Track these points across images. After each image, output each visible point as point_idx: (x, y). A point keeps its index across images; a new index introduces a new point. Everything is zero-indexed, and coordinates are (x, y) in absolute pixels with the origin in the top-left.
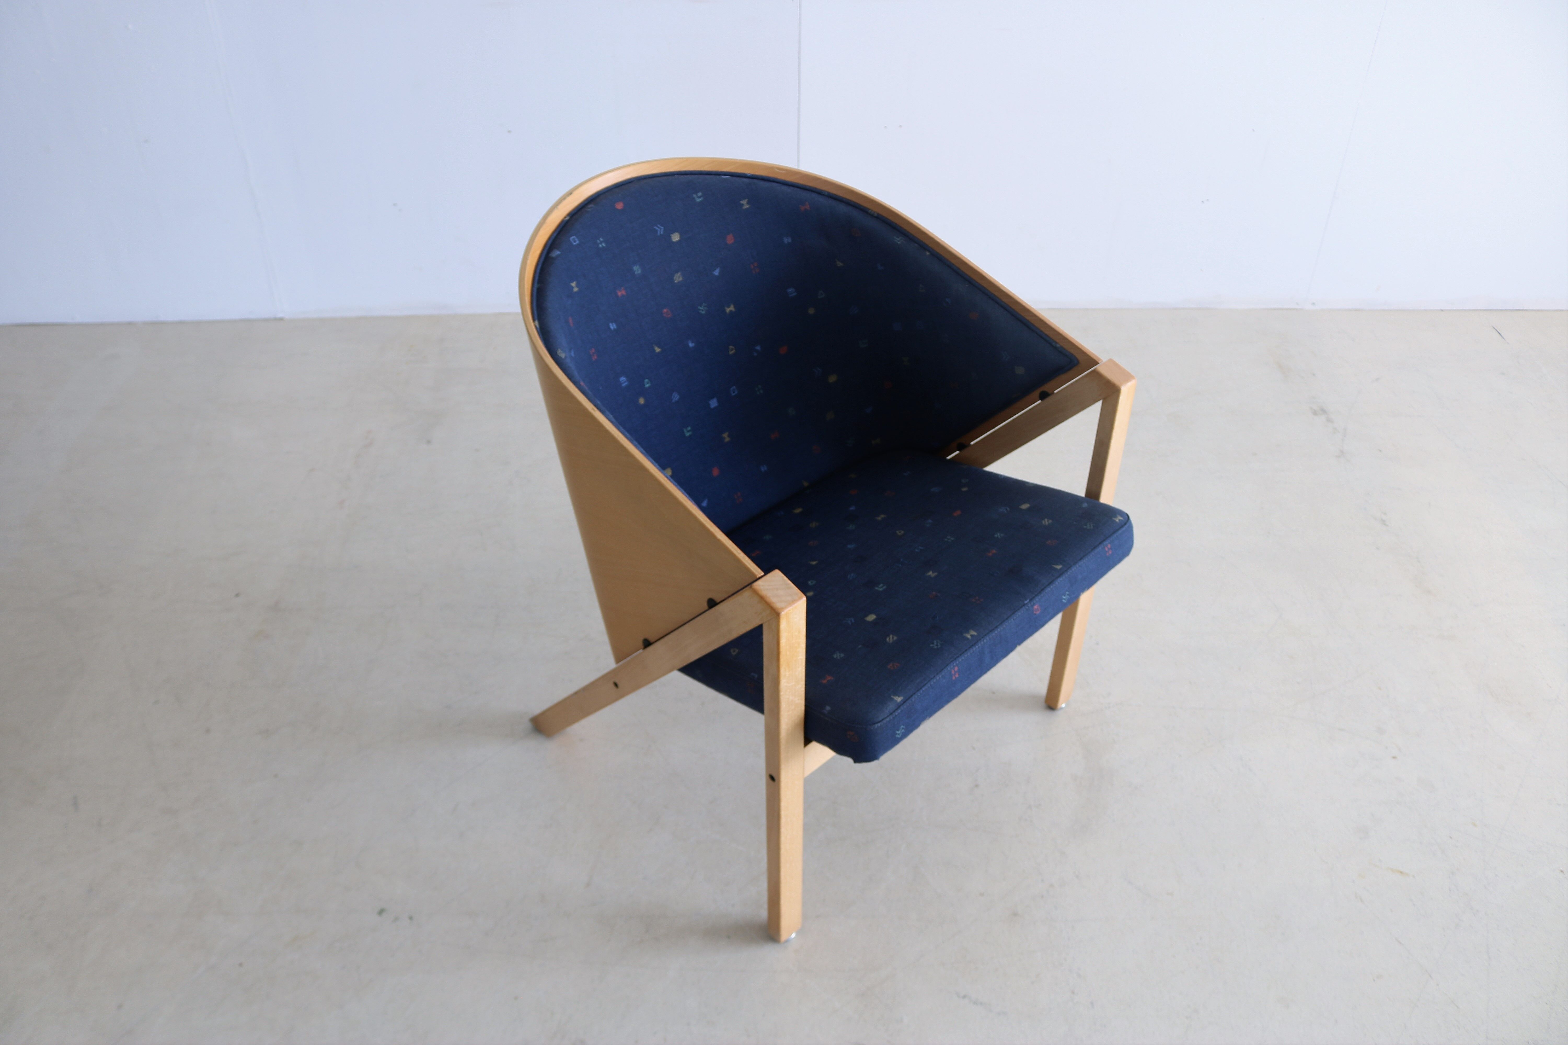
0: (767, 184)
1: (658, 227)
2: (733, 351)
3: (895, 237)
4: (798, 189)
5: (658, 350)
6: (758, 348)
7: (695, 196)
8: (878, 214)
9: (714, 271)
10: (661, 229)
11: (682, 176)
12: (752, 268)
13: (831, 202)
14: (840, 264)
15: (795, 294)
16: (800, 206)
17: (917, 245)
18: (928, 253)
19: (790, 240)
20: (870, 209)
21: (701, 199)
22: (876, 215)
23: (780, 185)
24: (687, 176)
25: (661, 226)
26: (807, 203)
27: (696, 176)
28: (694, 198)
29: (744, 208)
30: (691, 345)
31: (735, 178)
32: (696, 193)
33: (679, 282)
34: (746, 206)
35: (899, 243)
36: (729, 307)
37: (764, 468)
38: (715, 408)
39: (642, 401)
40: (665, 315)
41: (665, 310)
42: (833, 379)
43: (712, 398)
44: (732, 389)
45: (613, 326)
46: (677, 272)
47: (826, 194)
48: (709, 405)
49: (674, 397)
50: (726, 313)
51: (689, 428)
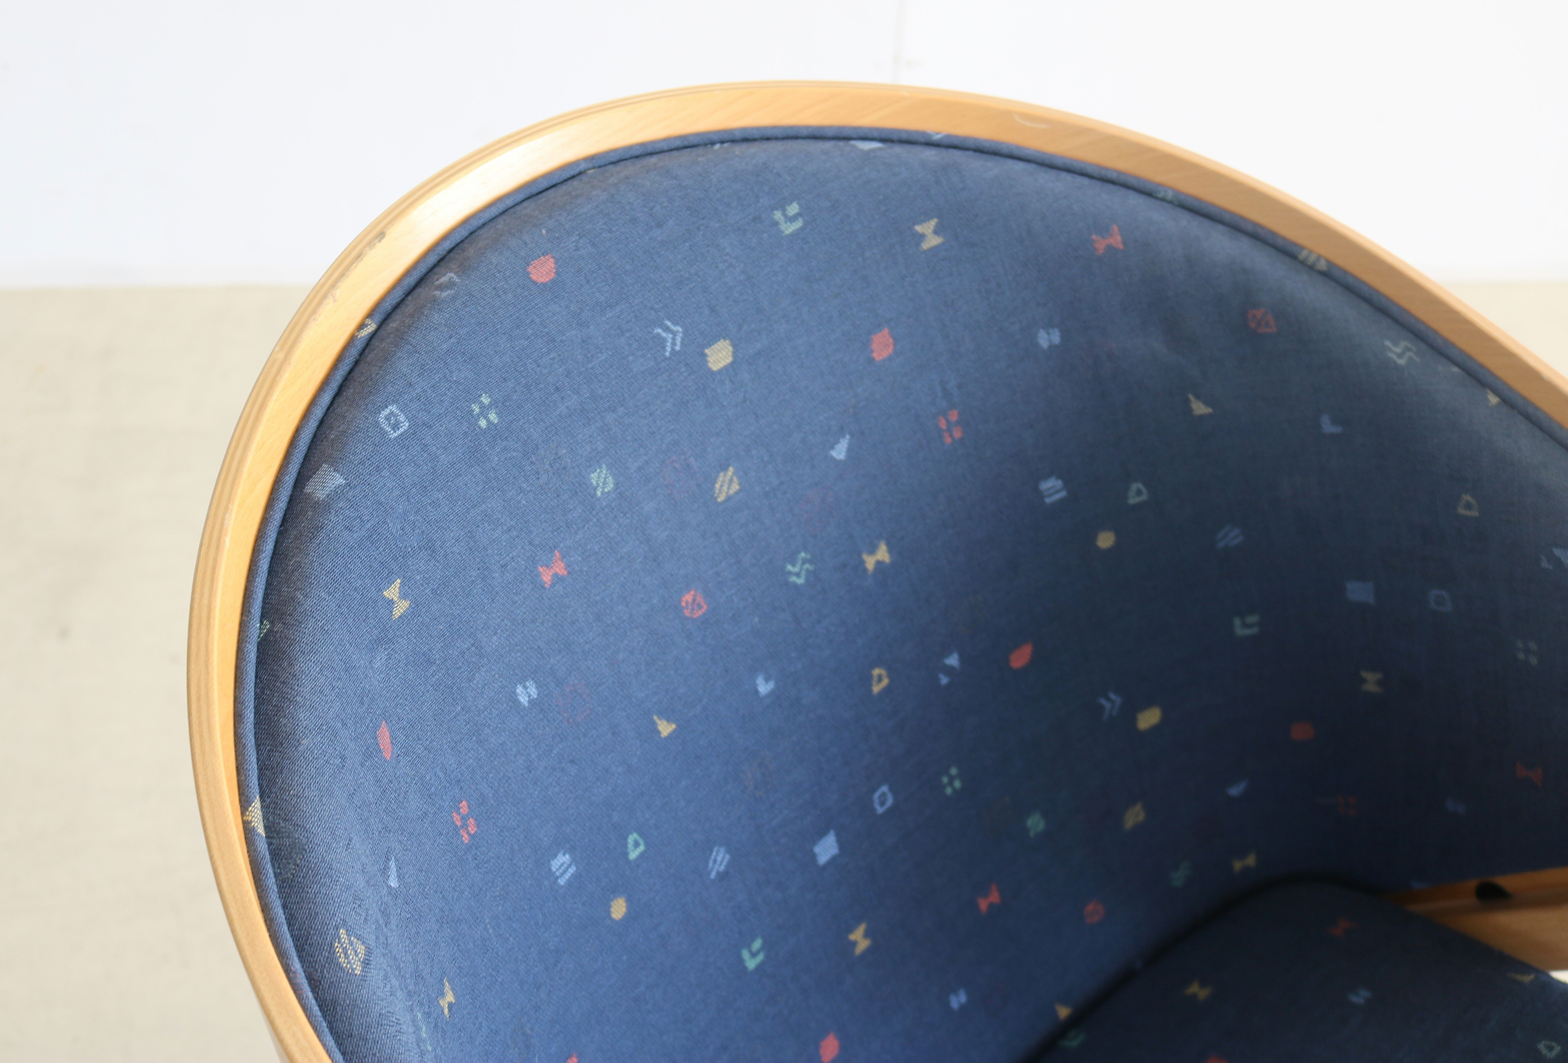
0: (992, 168)
1: (667, 329)
2: (885, 682)
3: (1388, 343)
4: (1086, 181)
5: (665, 728)
6: (953, 660)
7: (778, 215)
8: (1329, 263)
9: (832, 448)
10: (674, 334)
11: (738, 149)
12: (944, 427)
13: (1185, 220)
14: (1199, 408)
15: (1063, 494)
16: (1094, 237)
17: (1455, 369)
18: (1493, 400)
19: (1056, 337)
20: (1303, 248)
21: (799, 224)
22: (1322, 265)
23: (1031, 167)
24: (753, 149)
25: (676, 323)
26: (1115, 228)
27: (779, 146)
28: (776, 224)
29: (925, 246)
30: (764, 687)
31: (898, 149)
32: (782, 206)
33: (729, 498)
34: (932, 241)
35: (1402, 362)
36: (872, 551)
37: (958, 1000)
38: (833, 861)
39: (619, 909)
40: (687, 613)
41: (688, 597)
42: (1149, 719)
43: (821, 834)
44: (876, 796)
45: (527, 693)
46: (725, 468)
47: (1170, 195)
48: (813, 857)
49: (715, 861)
50: (865, 570)
51: (757, 944)
